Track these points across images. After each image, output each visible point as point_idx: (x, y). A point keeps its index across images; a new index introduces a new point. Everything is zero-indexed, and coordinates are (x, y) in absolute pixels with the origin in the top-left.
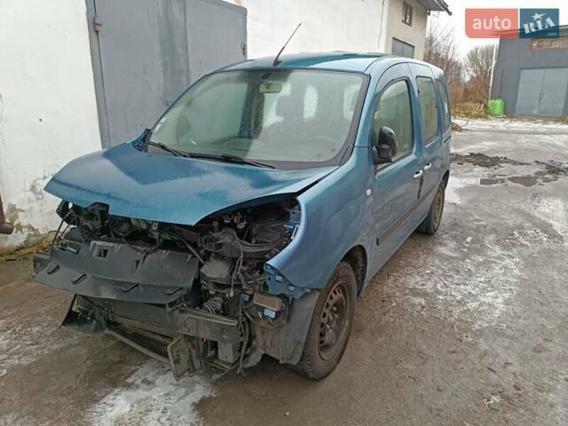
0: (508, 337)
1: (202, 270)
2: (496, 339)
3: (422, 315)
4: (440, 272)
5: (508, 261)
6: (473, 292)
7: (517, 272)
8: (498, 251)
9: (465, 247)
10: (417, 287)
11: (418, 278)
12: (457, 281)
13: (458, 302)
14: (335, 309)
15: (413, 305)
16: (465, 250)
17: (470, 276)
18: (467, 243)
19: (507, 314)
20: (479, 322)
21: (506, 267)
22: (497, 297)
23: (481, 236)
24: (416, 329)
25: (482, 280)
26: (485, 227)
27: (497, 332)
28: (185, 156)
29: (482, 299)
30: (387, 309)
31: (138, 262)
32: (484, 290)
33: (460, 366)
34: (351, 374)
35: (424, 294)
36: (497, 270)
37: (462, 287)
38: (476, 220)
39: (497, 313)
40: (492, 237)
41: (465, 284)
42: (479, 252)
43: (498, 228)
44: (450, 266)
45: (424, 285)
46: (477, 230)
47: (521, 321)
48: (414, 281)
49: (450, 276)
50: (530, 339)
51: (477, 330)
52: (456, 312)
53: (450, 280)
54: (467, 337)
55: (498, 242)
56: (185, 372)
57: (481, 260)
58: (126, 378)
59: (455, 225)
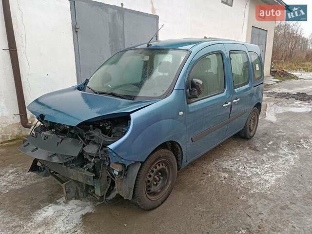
0: (269, 199)
1: (84, 149)
2: (260, 200)
3: (223, 183)
4: (245, 160)
5: (290, 156)
6: (260, 173)
7: (292, 163)
8: (286, 150)
9: (266, 147)
10: (228, 167)
11: (230, 163)
12: (253, 166)
13: (248, 177)
14: (160, 174)
15: (220, 177)
16: (266, 149)
17: (262, 164)
18: (269, 145)
19: (275, 186)
20: (255, 190)
21: (287, 160)
22: (272, 177)
23: (279, 141)
24: (215, 189)
25: (268, 166)
26: (283, 136)
27: (263, 196)
28: (96, 93)
29: (263, 177)
30: (203, 178)
31: (58, 143)
32: (267, 172)
33: (232, 212)
34: (167, 209)
35: (229, 172)
36: (280, 161)
37: (255, 169)
38: (280, 132)
39: (268, 185)
40: (286, 142)
41: (257, 168)
42: (274, 150)
43: (292, 137)
44: (253, 157)
45: (232, 167)
46: (278, 138)
47: (281, 191)
48: (227, 164)
49: (250, 163)
50: (282, 201)
51: (251, 194)
52: (243, 182)
53: (249, 165)
54: (243, 197)
55: (288, 145)
56: (73, 197)
57: (273, 155)
58: (57, 199)
59: (265, 134)
